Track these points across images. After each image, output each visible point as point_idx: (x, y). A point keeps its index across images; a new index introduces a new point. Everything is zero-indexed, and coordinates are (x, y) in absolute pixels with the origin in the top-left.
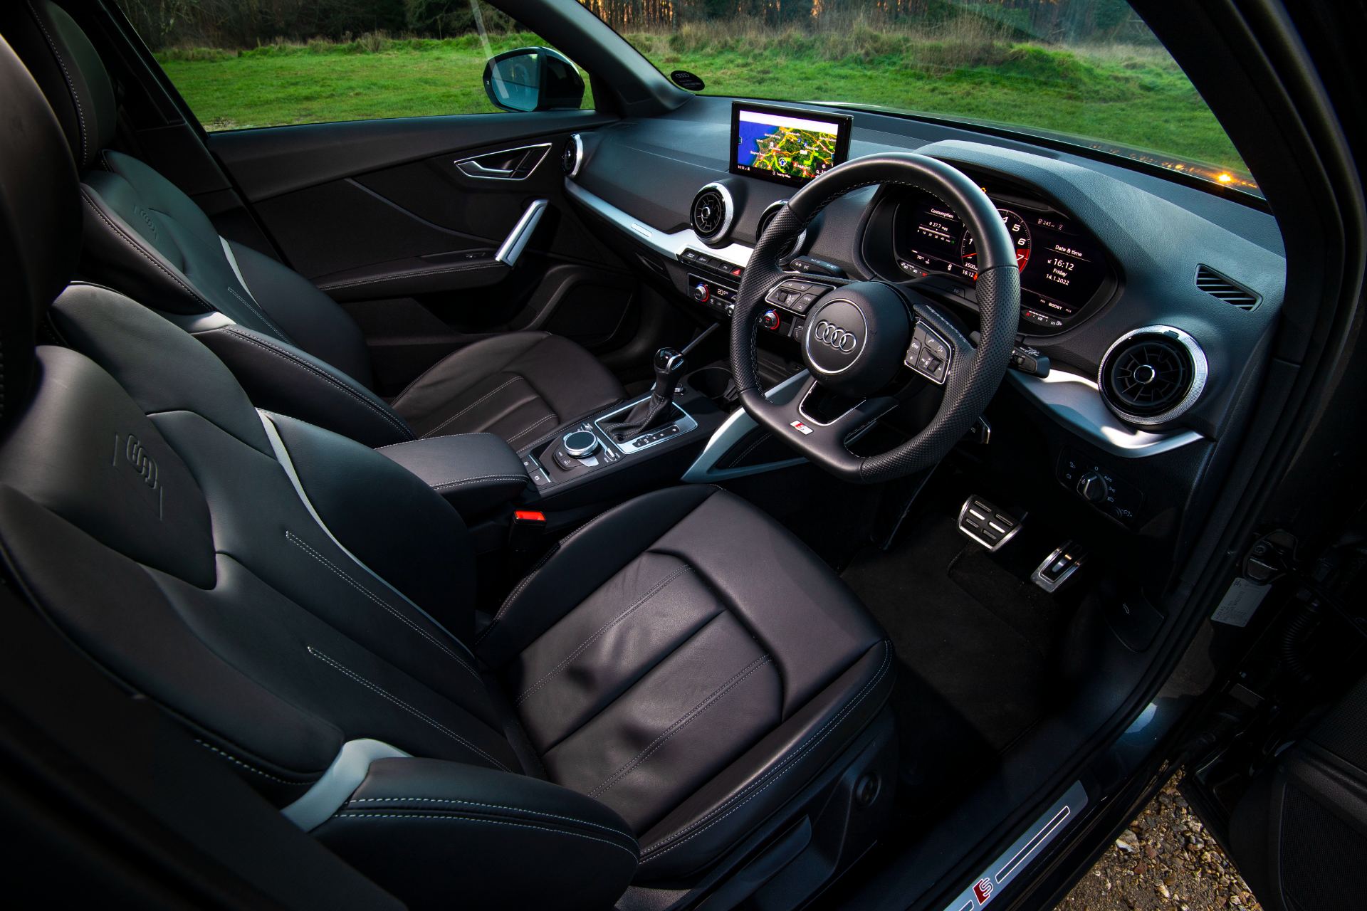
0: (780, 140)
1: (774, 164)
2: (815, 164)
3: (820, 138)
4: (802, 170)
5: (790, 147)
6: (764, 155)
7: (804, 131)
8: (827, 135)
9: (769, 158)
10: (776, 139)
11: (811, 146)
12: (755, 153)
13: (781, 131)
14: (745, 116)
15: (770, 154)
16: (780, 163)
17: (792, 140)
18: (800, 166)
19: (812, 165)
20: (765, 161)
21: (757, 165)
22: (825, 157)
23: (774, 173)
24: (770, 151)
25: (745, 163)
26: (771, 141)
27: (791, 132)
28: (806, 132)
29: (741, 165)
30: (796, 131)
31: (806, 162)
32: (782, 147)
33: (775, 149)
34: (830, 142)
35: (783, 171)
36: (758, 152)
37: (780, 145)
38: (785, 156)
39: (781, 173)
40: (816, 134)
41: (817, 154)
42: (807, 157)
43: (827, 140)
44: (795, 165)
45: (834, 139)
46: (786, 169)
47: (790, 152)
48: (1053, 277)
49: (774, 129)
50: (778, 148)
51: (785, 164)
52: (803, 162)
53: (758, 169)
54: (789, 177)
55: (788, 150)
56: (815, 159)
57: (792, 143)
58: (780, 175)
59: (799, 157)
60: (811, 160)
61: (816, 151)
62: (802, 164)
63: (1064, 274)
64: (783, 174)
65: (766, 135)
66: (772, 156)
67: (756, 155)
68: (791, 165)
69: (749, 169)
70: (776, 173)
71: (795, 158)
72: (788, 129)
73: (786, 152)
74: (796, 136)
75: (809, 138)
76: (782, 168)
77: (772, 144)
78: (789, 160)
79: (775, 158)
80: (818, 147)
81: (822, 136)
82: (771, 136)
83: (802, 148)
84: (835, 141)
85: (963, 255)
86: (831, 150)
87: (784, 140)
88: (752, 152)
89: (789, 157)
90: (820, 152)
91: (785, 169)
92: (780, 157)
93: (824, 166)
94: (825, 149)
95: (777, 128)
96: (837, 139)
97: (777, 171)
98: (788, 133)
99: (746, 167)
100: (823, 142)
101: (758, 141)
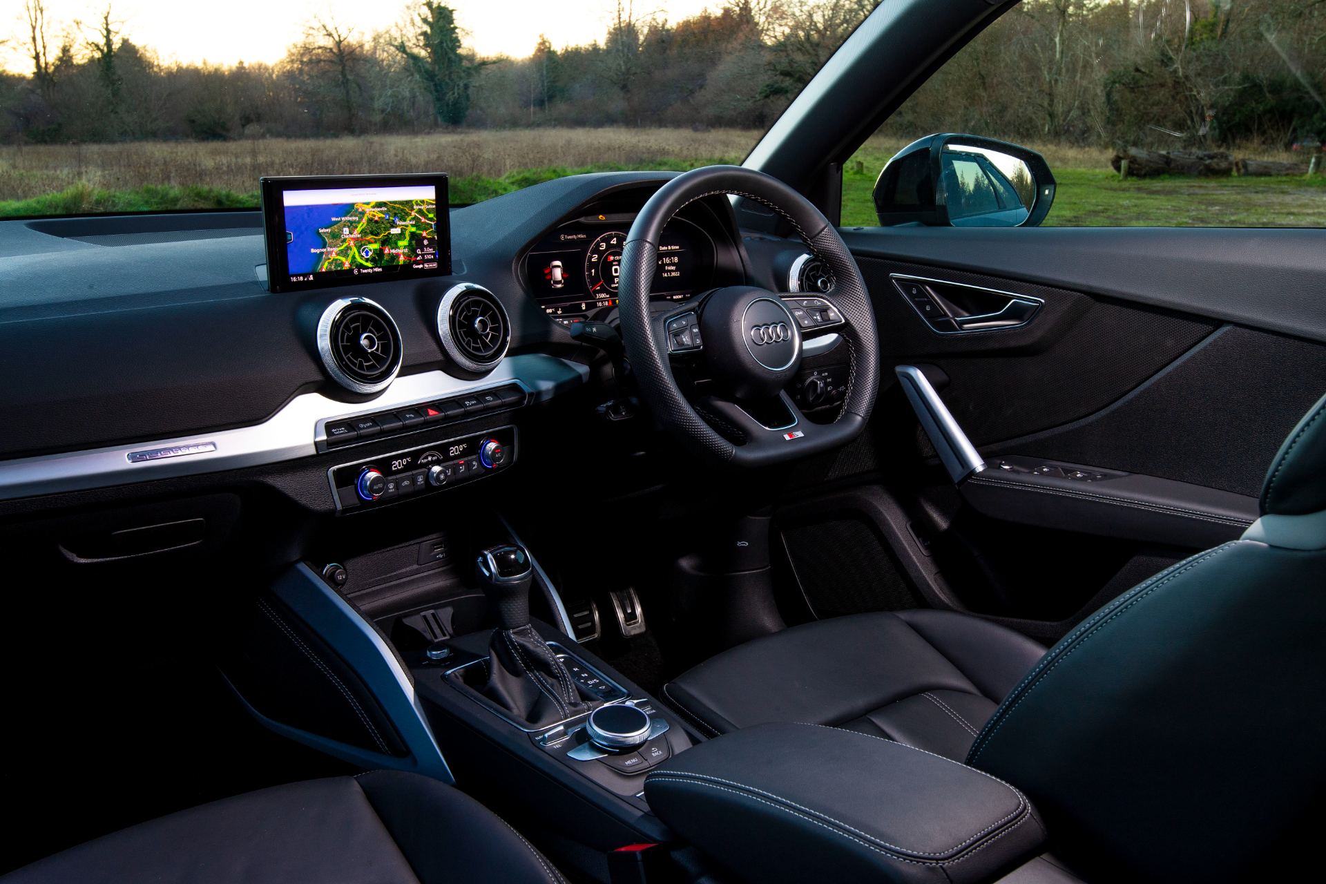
0: (359, 222)
1: (354, 257)
2: (414, 242)
3: (415, 207)
4: (398, 255)
5: (375, 227)
6: (336, 250)
7: (391, 202)
8: (423, 202)
9: (344, 253)
10: (351, 222)
11: (405, 221)
12: (318, 251)
13: (357, 209)
14: (291, 199)
15: (345, 245)
16: (364, 254)
17: (376, 218)
18: (393, 251)
19: (410, 244)
20: (339, 257)
21: (325, 267)
22: (425, 230)
23: (356, 272)
24: (344, 241)
25: (305, 271)
26: (344, 226)
27: (373, 207)
28: (395, 202)
29: (297, 276)
30: (379, 205)
31: (401, 243)
32: (363, 232)
33: (352, 236)
34: (429, 211)
35: (369, 265)
36: (324, 247)
37: (359, 229)
38: (370, 243)
39: (367, 268)
40: (408, 203)
41: (414, 229)
42: (401, 236)
43: (424, 207)
44: (387, 251)
45: (433, 204)
46: (373, 260)
47: (376, 235)
48: (667, 274)
49: (347, 209)
50: (356, 234)
51: (370, 253)
52: (396, 244)
53: (329, 273)
54: (380, 270)
55: (372, 233)
56: (413, 235)
57: (376, 222)
58: (366, 271)
59: (391, 238)
60: (408, 238)
61: (413, 225)
62: (397, 247)
63: (673, 268)
64: (370, 268)
65: (334, 219)
66: (348, 248)
67: (322, 253)
68: (380, 253)
69: (311, 278)
70: (359, 271)
71: (386, 242)
72: (368, 204)
73: (370, 237)
74: (381, 212)
75: (400, 210)
76: (367, 260)
77: (346, 230)
78: (376, 246)
79: (355, 250)
80: (413, 219)
81: (417, 204)
82: (343, 219)
83: (393, 225)
84: (434, 206)
85: (591, 288)
86: (431, 219)
87: (365, 219)
88: (313, 251)
89: (375, 242)
90: (418, 224)
91: (371, 261)
92: (361, 246)
93: (426, 242)
94: (423, 220)
95: (352, 205)
96: (436, 204)
97: (361, 266)
98: (368, 209)
99: (304, 276)
100: (420, 211)
101: (321, 231)
